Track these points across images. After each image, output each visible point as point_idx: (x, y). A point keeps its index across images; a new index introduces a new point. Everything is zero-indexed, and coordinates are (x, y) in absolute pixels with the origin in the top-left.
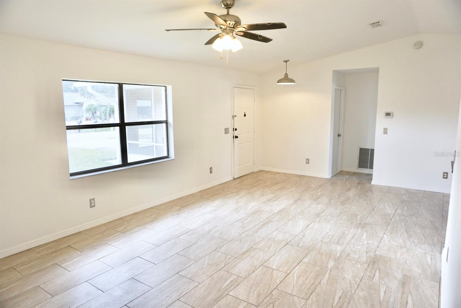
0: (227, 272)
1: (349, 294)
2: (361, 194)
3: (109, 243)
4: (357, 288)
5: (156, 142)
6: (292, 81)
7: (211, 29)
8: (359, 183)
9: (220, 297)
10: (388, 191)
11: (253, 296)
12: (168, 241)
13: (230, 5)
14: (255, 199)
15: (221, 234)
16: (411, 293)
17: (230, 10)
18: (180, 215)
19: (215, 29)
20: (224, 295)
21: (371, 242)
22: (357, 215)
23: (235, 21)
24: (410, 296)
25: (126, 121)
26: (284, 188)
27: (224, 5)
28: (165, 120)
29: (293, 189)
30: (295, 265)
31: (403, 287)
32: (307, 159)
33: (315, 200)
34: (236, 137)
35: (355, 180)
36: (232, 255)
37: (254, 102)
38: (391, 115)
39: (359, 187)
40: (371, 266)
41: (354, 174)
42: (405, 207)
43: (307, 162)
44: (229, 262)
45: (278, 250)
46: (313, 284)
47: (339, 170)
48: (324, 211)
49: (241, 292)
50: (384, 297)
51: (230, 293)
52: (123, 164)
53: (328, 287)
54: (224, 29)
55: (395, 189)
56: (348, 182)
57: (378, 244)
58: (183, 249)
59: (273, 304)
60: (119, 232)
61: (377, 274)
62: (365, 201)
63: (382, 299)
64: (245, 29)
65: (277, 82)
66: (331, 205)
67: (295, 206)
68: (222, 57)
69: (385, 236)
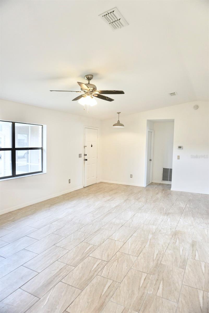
0: (87, 243)
1: (162, 252)
2: (165, 196)
3: (4, 228)
4: (167, 249)
5: (31, 163)
6: (122, 125)
7: (78, 92)
8: (163, 190)
9: (83, 258)
10: (181, 194)
11: (105, 256)
12: (45, 226)
13: (90, 78)
14: (99, 199)
15: (80, 221)
16: (197, 250)
17: (90, 81)
18: (51, 210)
19: (80, 92)
20: (86, 256)
21: (173, 223)
22: (164, 208)
23: (93, 88)
24: (197, 252)
25: (16, 147)
26: (117, 193)
27: (87, 78)
28: (41, 147)
29: (123, 194)
30: (128, 238)
31: (193, 247)
32: (131, 175)
33: (137, 200)
34: (86, 160)
35: (161, 187)
36: (88, 233)
37: (98, 138)
38: (182, 148)
39: (164, 192)
40: (174, 237)
41: (160, 184)
42: (191, 203)
43: (131, 177)
44: (87, 237)
45: (117, 229)
46: (140, 248)
47: (150, 182)
48: (143, 206)
49: (97, 254)
50: (182, 253)
51: (90, 255)
52: (12, 175)
53: (150, 249)
54: (86, 92)
55: (185, 193)
56: (156, 189)
57: (177, 224)
58: (56, 230)
59: (117, 260)
60: (10, 221)
61: (178, 241)
62: (168, 200)
63: (181, 254)
64: (99, 93)
65: (113, 125)
66: (147, 203)
67: (125, 203)
68: (85, 109)
69: (180, 219)
